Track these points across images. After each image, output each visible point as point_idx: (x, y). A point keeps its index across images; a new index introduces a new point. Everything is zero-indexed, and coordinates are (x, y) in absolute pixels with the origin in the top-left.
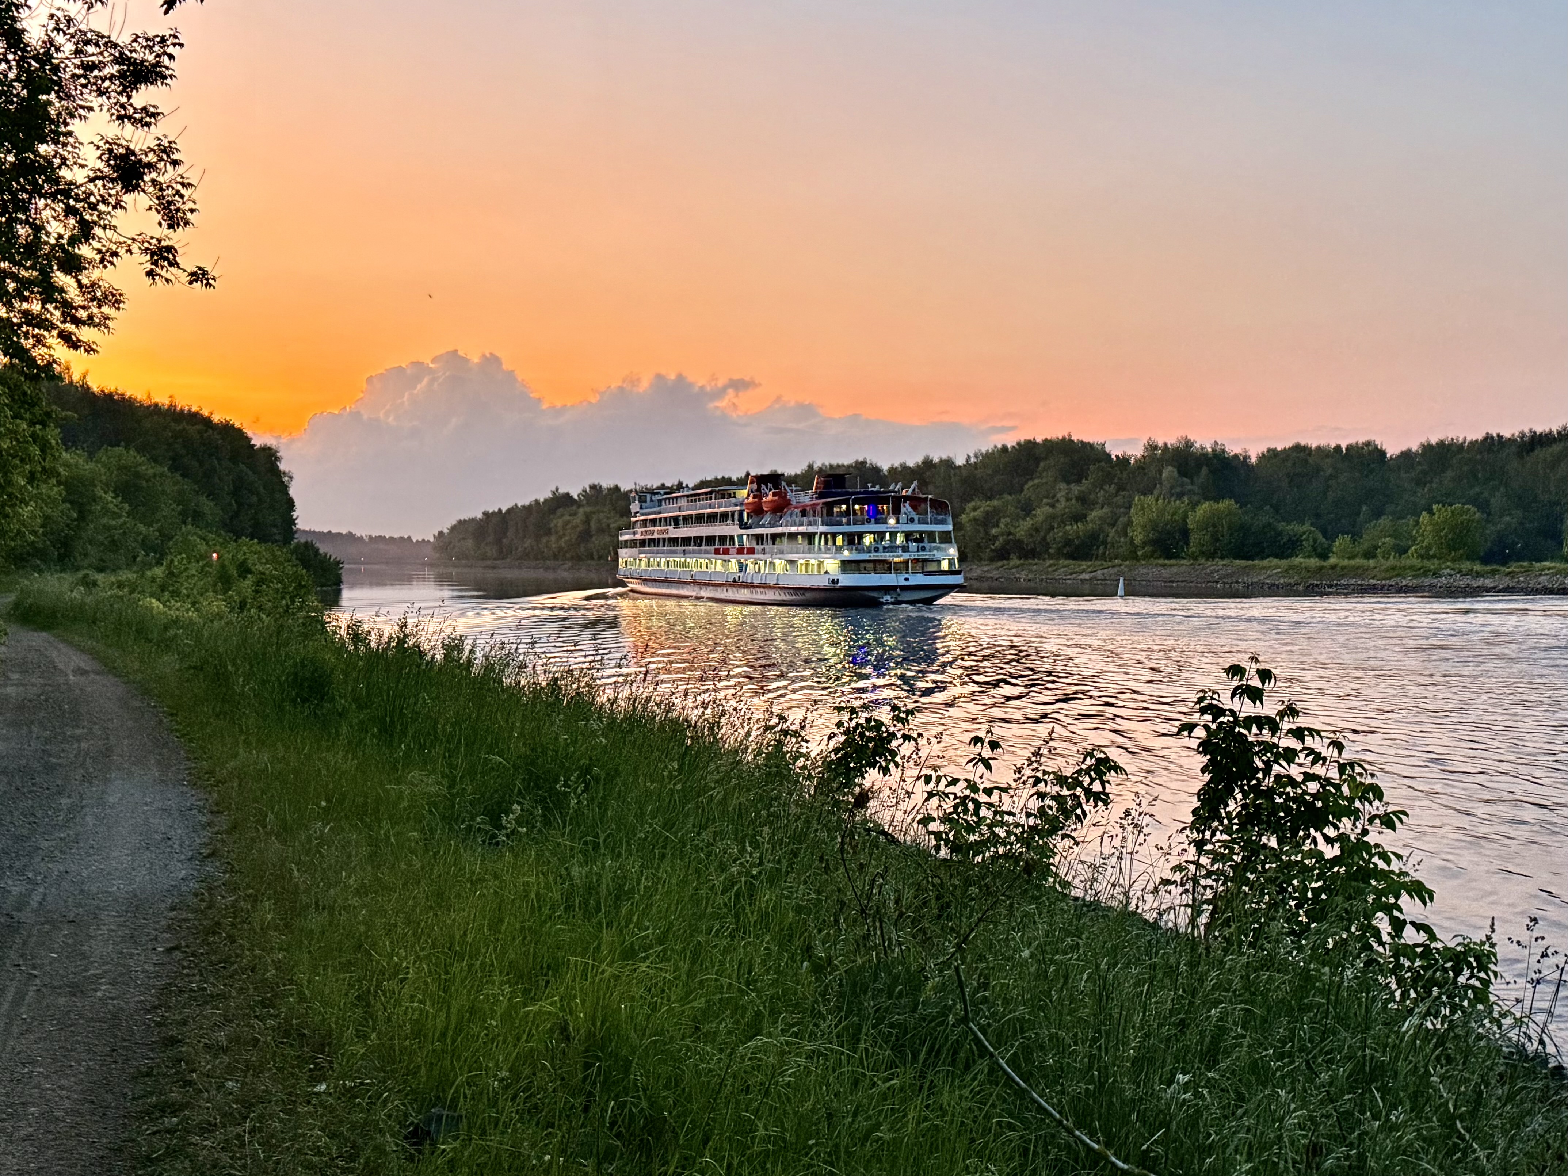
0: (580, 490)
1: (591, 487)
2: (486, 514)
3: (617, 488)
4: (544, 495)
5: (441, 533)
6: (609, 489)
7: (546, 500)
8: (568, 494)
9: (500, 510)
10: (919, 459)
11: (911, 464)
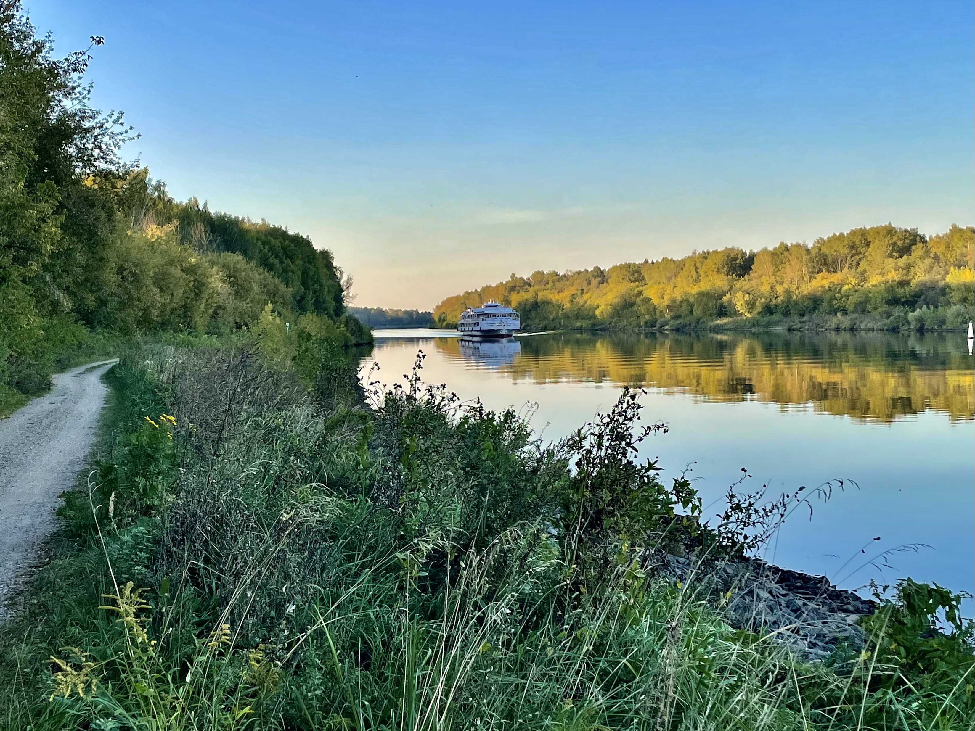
0: (529, 275)
1: (536, 273)
3: (555, 273)
4: (506, 279)
6: (550, 274)
7: (507, 283)
8: (522, 279)
9: (476, 290)
10: (777, 245)
11: (771, 248)
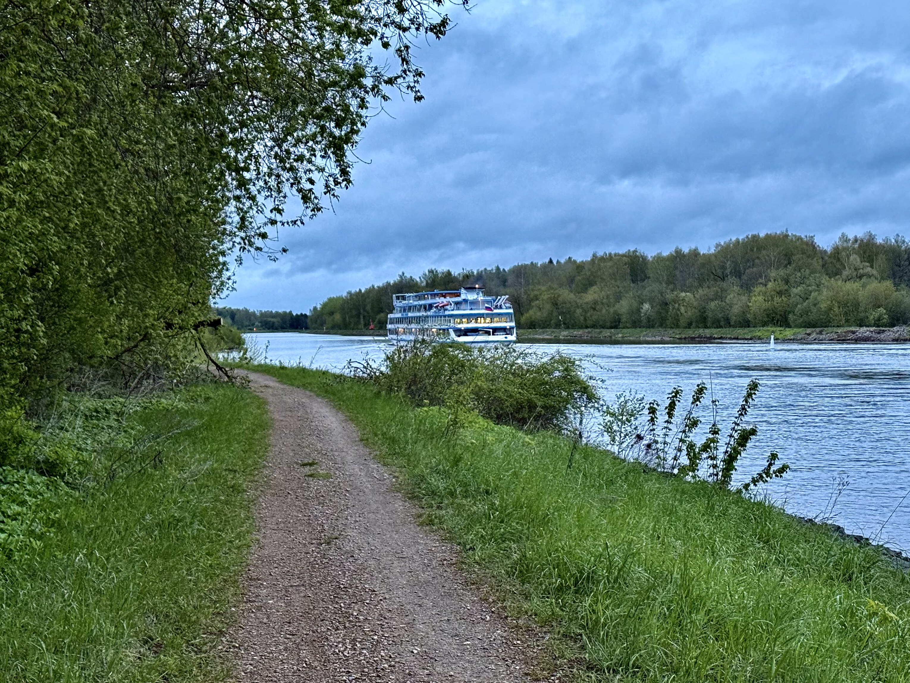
0: (421, 274)
1: (429, 272)
2: (349, 293)
3: (449, 273)
5: (315, 308)
6: (443, 273)
9: (360, 290)
